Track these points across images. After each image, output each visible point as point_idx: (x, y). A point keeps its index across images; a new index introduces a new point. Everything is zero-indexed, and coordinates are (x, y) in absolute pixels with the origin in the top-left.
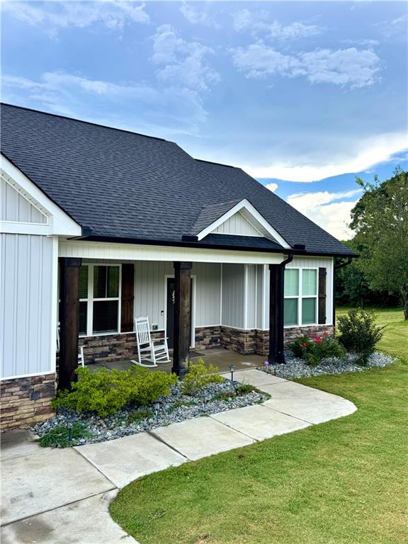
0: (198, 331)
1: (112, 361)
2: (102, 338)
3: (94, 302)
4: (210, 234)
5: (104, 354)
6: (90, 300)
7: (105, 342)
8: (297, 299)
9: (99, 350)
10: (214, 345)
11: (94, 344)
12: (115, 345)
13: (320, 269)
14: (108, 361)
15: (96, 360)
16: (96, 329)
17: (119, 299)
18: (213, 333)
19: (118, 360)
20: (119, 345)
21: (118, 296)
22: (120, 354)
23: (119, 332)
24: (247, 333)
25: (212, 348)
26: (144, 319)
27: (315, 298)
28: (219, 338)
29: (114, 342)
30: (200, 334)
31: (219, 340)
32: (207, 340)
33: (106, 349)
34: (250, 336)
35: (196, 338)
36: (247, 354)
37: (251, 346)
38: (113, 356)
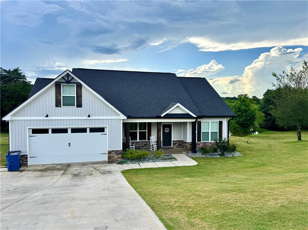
0: (173, 141)
1: (145, 149)
2: (142, 142)
3: (139, 132)
4: (167, 114)
5: (143, 147)
6: (138, 131)
8: (209, 132)
9: (141, 145)
10: (180, 146)
11: (139, 143)
12: (145, 144)
13: (219, 121)
14: (143, 149)
15: (140, 148)
16: (140, 139)
17: (147, 131)
18: (179, 142)
19: (147, 148)
20: (147, 144)
22: (147, 147)
23: (147, 141)
24: (188, 143)
25: (179, 147)
26: (153, 137)
28: (182, 144)
29: (145, 143)
30: (174, 142)
31: (182, 145)
32: (177, 145)
33: (143, 145)
34: (189, 144)
35: (173, 144)
36: (188, 150)
37: (190, 147)
38: (145, 147)
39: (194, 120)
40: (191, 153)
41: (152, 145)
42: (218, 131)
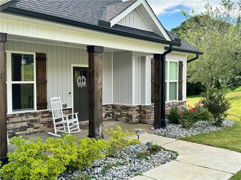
1: (30, 134)
2: (21, 115)
4: (116, 25)
5: (23, 129)
6: (9, 83)
7: (24, 118)
9: (19, 125)
10: (108, 118)
11: (14, 120)
12: (32, 121)
13: (179, 62)
14: (27, 134)
15: (17, 133)
16: (15, 107)
17: (34, 82)
18: (107, 110)
19: (35, 133)
20: (36, 121)
21: (33, 80)
22: (37, 128)
23: (35, 110)
24: (134, 108)
25: (107, 120)
26: (57, 98)
27: (176, 82)
28: (111, 113)
29: (32, 118)
31: (111, 115)
33: (25, 124)
34: (137, 110)
36: (134, 123)
37: (137, 117)
38: (31, 130)
39: (161, 51)
40: (153, 128)
41: (57, 121)
42: (177, 81)
